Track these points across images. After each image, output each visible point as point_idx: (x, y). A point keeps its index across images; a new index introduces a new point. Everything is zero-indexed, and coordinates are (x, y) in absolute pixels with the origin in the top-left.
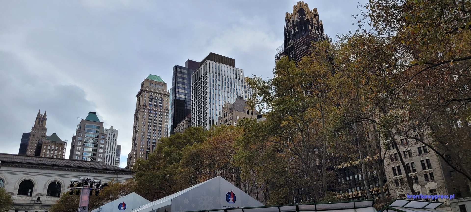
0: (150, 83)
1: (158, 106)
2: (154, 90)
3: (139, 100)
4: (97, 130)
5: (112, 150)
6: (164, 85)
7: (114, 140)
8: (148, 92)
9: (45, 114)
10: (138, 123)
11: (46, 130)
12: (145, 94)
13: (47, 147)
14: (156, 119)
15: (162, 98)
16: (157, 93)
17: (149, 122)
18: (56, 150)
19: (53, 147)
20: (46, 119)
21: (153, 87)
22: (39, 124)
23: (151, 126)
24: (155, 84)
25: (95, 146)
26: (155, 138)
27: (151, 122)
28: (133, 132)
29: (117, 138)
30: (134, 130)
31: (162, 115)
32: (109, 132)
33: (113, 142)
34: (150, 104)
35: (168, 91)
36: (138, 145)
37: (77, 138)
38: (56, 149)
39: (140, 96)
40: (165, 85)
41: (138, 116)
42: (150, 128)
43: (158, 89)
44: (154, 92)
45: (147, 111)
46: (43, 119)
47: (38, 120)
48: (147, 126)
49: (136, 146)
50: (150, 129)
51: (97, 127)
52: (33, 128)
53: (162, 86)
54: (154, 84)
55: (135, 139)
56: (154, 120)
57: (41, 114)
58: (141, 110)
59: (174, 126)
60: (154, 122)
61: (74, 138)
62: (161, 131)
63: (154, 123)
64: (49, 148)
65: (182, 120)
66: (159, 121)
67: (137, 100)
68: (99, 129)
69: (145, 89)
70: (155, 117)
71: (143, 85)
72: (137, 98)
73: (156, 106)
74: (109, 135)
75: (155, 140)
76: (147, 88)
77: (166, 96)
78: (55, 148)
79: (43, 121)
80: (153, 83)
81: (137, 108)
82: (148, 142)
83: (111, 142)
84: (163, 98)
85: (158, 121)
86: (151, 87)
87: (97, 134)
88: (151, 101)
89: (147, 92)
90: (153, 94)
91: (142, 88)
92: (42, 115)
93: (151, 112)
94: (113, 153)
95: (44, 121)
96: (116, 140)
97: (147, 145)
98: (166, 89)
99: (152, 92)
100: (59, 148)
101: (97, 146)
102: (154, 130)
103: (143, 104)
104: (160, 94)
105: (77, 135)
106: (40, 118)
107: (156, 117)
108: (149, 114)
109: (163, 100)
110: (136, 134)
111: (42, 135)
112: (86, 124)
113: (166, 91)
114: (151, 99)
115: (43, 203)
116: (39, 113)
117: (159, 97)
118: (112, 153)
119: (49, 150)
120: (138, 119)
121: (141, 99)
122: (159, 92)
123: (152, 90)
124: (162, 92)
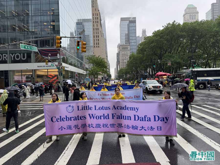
1: (194, 19)
8: (189, 13)
9: (145, 30)
11: (146, 35)
16: (192, 13)
34: (190, 19)
35: (197, 11)
39: (185, 16)
44: (191, 13)
53: (195, 9)
71: (185, 10)
73: (193, 19)
79: (145, 32)
80: (190, 9)
88: (191, 17)
91: (185, 12)
99: (190, 13)
104: (194, 13)
114: (190, 16)
117: (194, 15)
122: (193, 12)
123: (190, 12)
124: (195, 12)
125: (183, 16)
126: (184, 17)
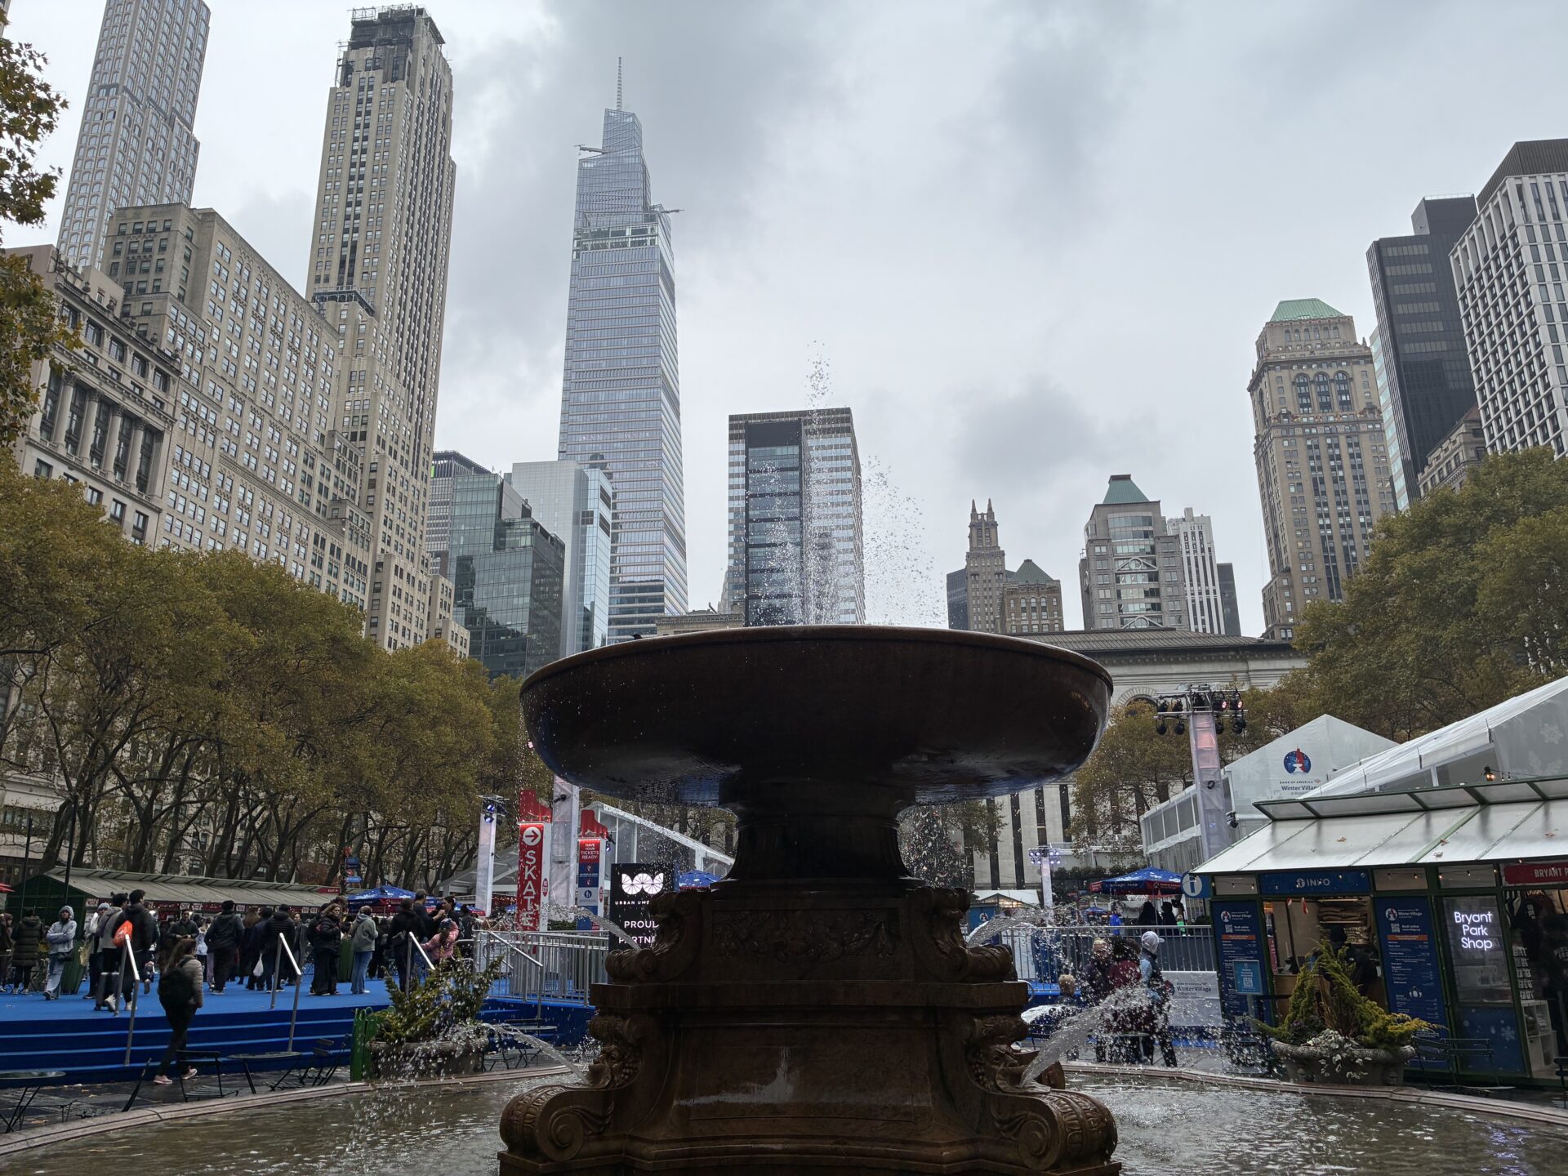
0: (1287, 332)
1: (1336, 407)
2: (1307, 354)
3: (1261, 402)
4: (1146, 529)
5: (1207, 585)
6: (1344, 324)
7: (1203, 550)
8: (1287, 364)
9: (990, 509)
10: (1275, 480)
11: (1003, 554)
12: (1279, 374)
13: (1017, 602)
14: (1337, 452)
15: (1344, 373)
16: (1319, 361)
17: (1313, 469)
18: (1044, 609)
19: (1033, 600)
20: (995, 525)
21: (1302, 343)
22: (980, 541)
23: (1322, 482)
24: (1307, 330)
25: (1150, 580)
26: (1348, 519)
27: (1320, 469)
28: (1264, 514)
29: (1211, 542)
30: (1264, 507)
31: (1358, 433)
32: (1185, 528)
33: (1203, 558)
34: (1303, 406)
35: (1360, 342)
36: (1289, 553)
37: (1092, 563)
38: (1044, 604)
39: (1262, 386)
40: (1347, 322)
41: (1270, 456)
42: (1321, 488)
43: (1323, 345)
44: (1309, 362)
45: (1298, 431)
46: (986, 524)
47: (975, 532)
48: (1308, 486)
49: (1284, 557)
50: (1324, 493)
51: (1144, 518)
52: (968, 555)
53: (1336, 328)
54: (1302, 330)
55: (1276, 536)
56: (1331, 458)
57: (979, 511)
58: (1274, 433)
59: (1415, 466)
60: (1332, 463)
61: (1084, 565)
63: (1333, 469)
64: (1023, 605)
65: (1444, 433)
67: (1254, 402)
68: (1150, 525)
69: (1271, 358)
70: (1330, 446)
71: (1261, 344)
72: (1252, 395)
73: (1325, 406)
74: (1186, 536)
75: (1350, 525)
76: (1278, 351)
77: (1358, 363)
78: (1038, 603)
79: (988, 530)
80: (1297, 331)
81: (1258, 431)
82: (1323, 538)
83: (1196, 558)
84: (1348, 371)
85: (1345, 457)
86: (1294, 344)
87: (1150, 541)
88: (1307, 395)
90: (1305, 367)
91: (1260, 357)
92: (982, 515)
93: (1314, 431)
94: (1211, 592)
95: (992, 530)
96: (1210, 549)
97: (1325, 550)
98: (1355, 337)
99: (1301, 362)
100: (1049, 601)
101: (1156, 579)
102: (1337, 493)
103: (1277, 413)
104: (1334, 359)
105: (1091, 553)
106: (979, 524)
107: (1337, 446)
108: (1309, 443)
109: (1348, 380)
110: (1274, 519)
111: (996, 570)
112: (1110, 516)
113: (1356, 344)
114: (1300, 385)
116: (974, 510)
118: (1208, 592)
119: (1024, 610)
120: (1271, 467)
121: (1267, 395)
122: (1327, 353)
123: (1299, 355)
124: (1338, 352)
125: (1250, 389)
126: (1257, 393)
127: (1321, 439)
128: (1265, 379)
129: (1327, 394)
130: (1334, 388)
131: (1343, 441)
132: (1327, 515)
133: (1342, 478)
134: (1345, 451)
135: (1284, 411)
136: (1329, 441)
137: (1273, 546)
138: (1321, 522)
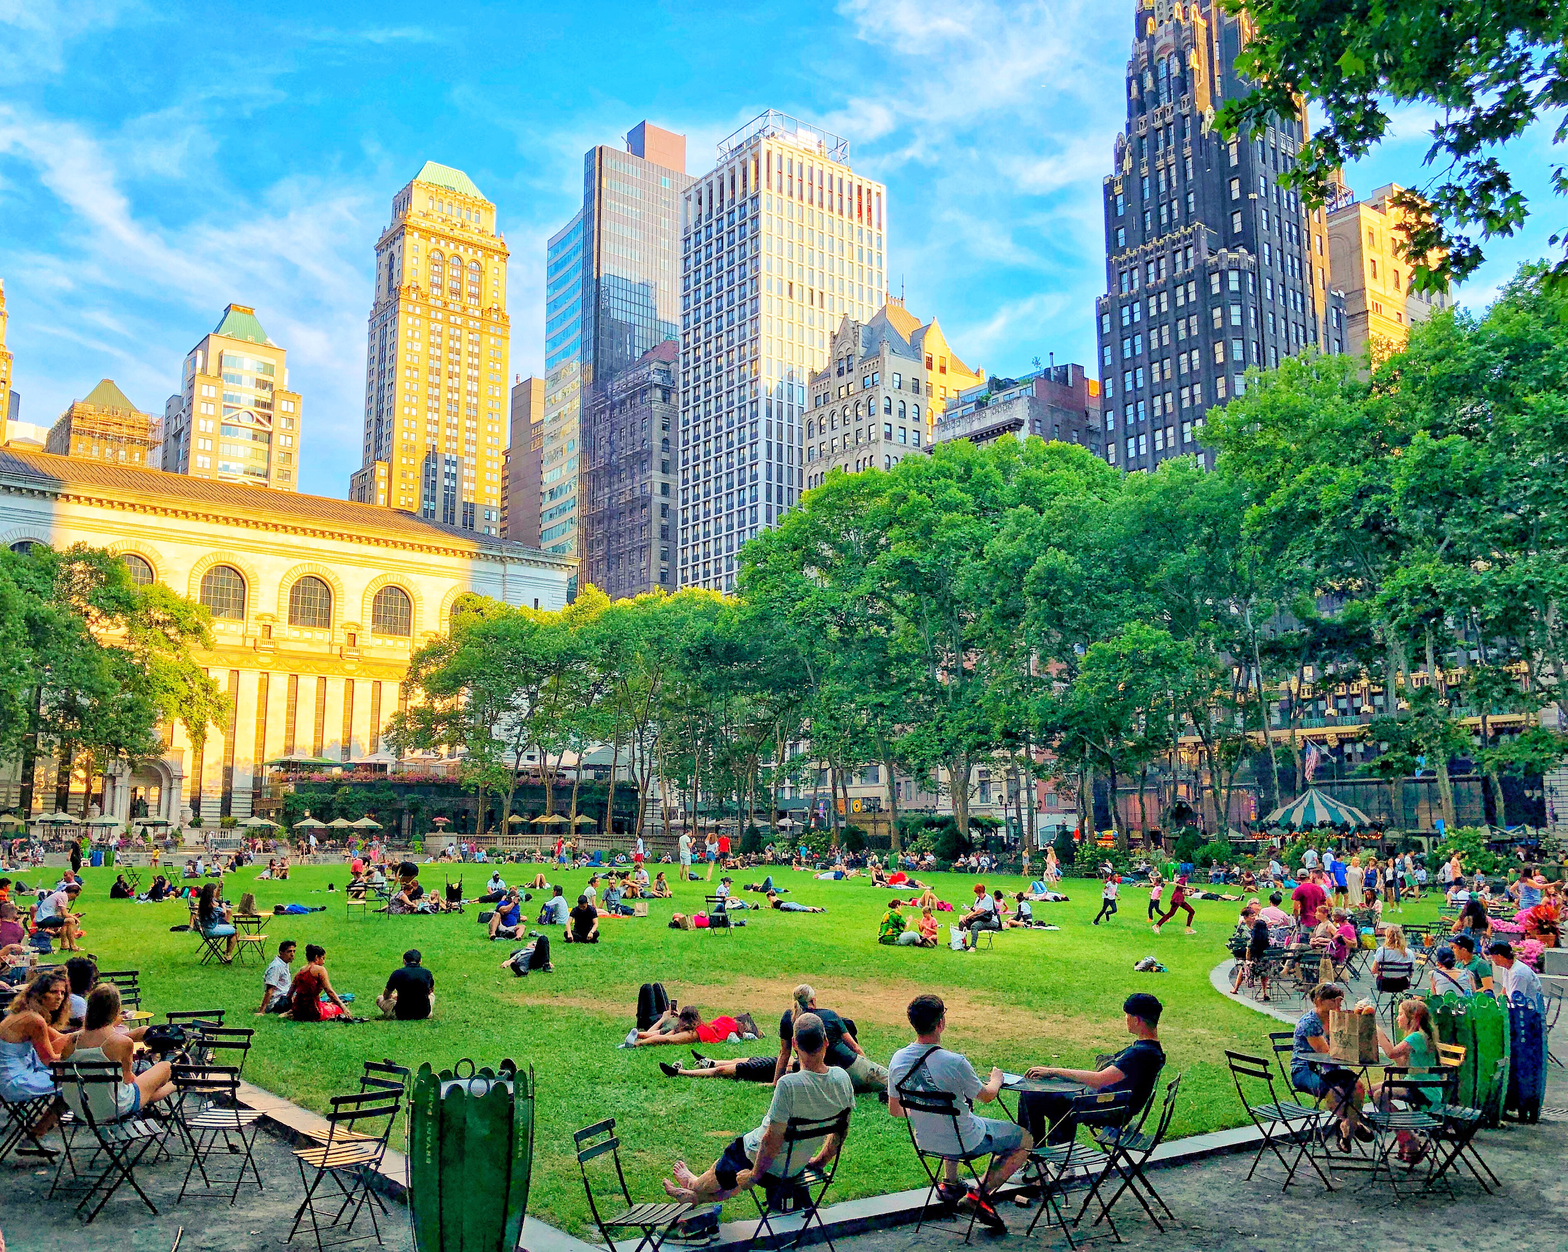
0: (431, 198)
1: (465, 297)
2: (447, 230)
3: (390, 266)
4: (266, 378)
6: (486, 210)
8: (427, 234)
10: (391, 358)
12: (416, 243)
14: (458, 346)
15: (478, 263)
16: (457, 241)
17: (432, 357)
21: (444, 217)
23: (438, 375)
25: (258, 438)
27: (439, 359)
31: (481, 332)
34: (433, 285)
36: (391, 442)
37: (196, 404)
39: (394, 248)
41: (389, 329)
42: (437, 380)
44: (447, 238)
45: (425, 312)
49: (384, 444)
50: (438, 386)
51: (266, 365)
53: (477, 212)
54: (446, 201)
55: (379, 420)
56: (451, 350)
58: (400, 305)
62: (476, 395)
63: (451, 363)
66: (471, 354)
67: (379, 265)
68: (272, 374)
70: (451, 337)
72: (379, 256)
73: (457, 293)
75: (456, 427)
77: (492, 257)
81: (377, 298)
84: (482, 263)
85: (464, 353)
86: (435, 215)
87: (267, 394)
88: (439, 275)
89: (421, 237)
90: (443, 243)
93: (439, 316)
101: (268, 440)
102: (450, 389)
103: (406, 284)
107: (459, 339)
108: (433, 327)
109: (481, 271)
112: (226, 352)
114: (435, 262)
115: (282, 646)
117: (466, 258)
120: (389, 342)
121: (397, 261)
122: (466, 236)
123: (439, 227)
124: (475, 239)
125: (379, 249)
126: (385, 256)
127: (446, 326)
128: (398, 243)
129: (460, 281)
130: (467, 276)
131: (466, 336)
132: (437, 411)
133: (458, 375)
134: (466, 348)
135: (414, 285)
136: (452, 331)
137: (373, 429)
138: (429, 416)
